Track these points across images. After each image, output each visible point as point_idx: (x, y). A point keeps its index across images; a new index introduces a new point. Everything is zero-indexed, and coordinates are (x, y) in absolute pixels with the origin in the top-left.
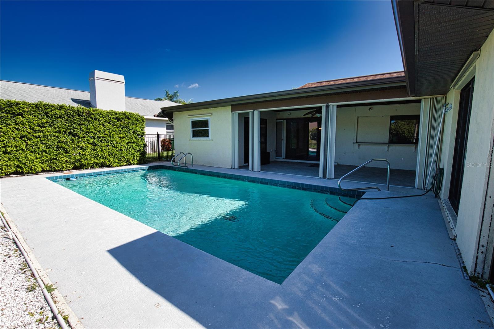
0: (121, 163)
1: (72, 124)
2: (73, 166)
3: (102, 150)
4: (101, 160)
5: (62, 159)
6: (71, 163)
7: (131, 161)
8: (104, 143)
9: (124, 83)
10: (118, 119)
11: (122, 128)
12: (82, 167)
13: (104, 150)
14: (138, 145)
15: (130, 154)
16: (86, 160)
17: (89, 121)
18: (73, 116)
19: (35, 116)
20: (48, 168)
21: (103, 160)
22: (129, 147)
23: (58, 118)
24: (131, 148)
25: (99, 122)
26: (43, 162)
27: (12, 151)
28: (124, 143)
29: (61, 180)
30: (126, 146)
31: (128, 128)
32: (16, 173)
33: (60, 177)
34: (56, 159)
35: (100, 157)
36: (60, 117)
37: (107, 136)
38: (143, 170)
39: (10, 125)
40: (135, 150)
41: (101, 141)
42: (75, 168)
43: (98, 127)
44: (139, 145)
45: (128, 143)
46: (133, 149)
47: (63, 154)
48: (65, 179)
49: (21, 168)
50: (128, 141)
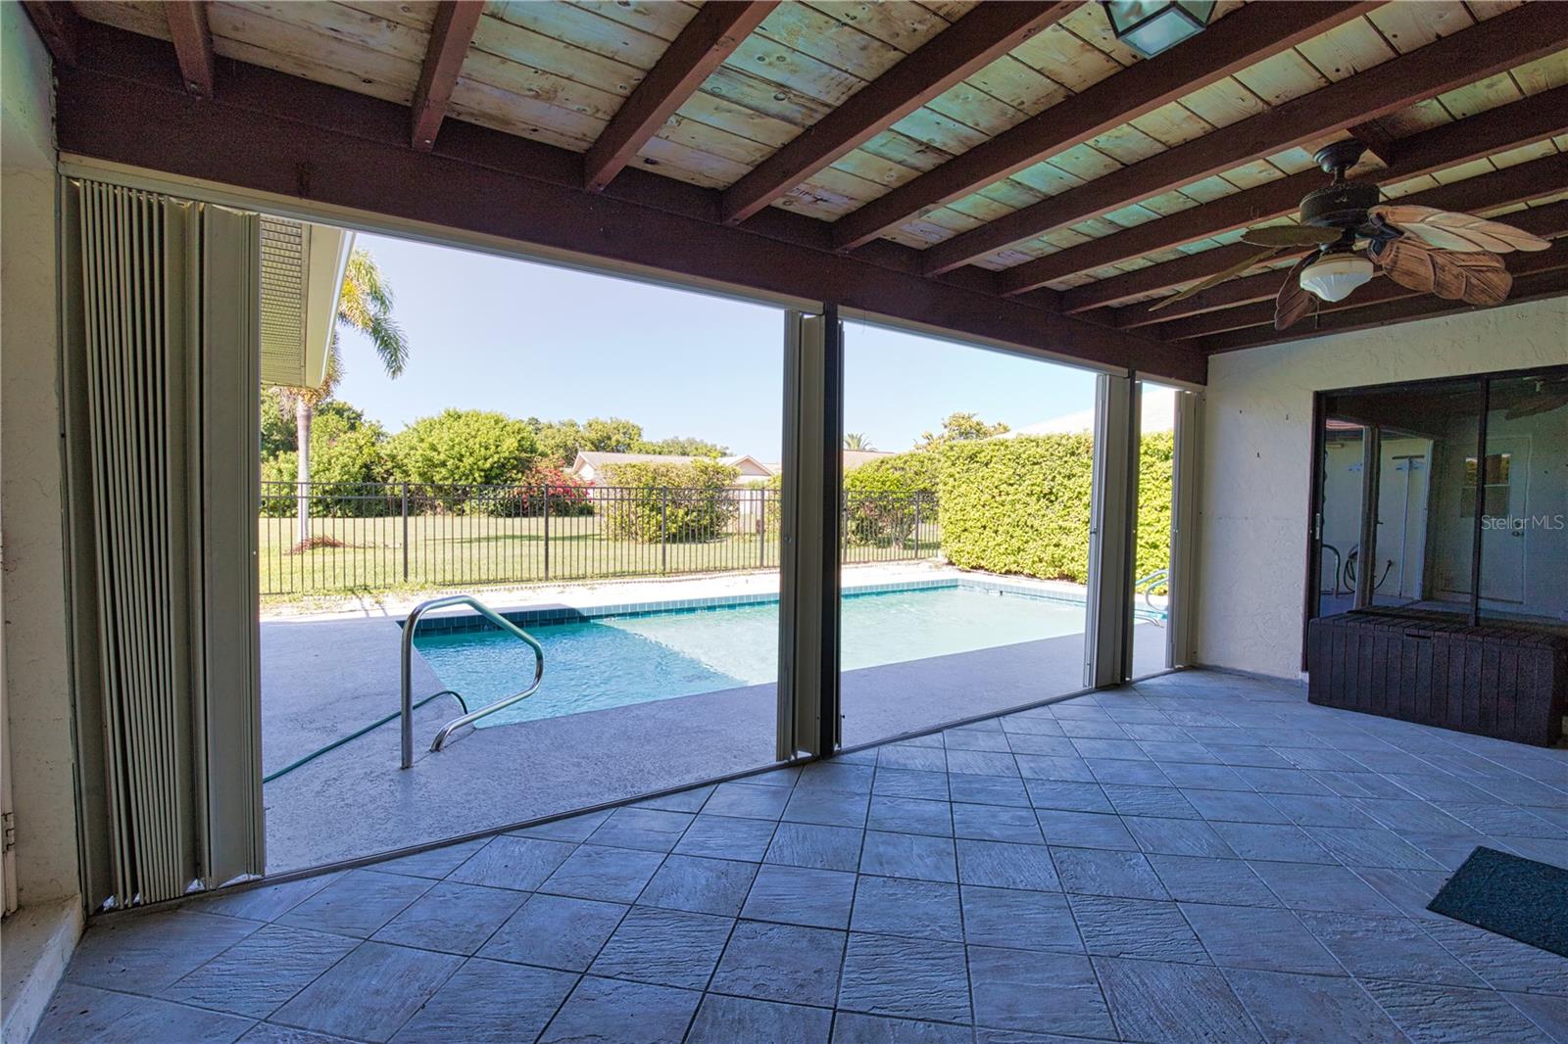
1: (1054, 477)
6: (1050, 564)
12: (1074, 577)
17: (1088, 466)
20: (1014, 568)
33: (978, 584)
39: (972, 482)
42: (1063, 577)
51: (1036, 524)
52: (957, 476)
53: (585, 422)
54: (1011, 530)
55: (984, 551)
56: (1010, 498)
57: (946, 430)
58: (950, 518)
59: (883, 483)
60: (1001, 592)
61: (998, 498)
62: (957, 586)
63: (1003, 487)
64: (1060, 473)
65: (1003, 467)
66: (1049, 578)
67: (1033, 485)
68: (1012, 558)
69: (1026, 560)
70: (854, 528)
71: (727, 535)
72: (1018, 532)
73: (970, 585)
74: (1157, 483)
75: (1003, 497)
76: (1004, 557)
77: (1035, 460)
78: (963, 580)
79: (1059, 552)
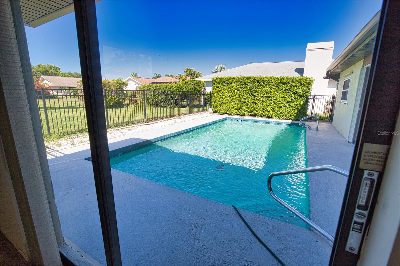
0: (280, 117)
1: (252, 88)
2: (250, 114)
3: (267, 106)
4: (266, 113)
5: (245, 109)
6: (249, 112)
7: (288, 116)
8: (270, 101)
9: (333, 48)
10: (284, 83)
11: (286, 90)
12: (255, 115)
13: (269, 105)
14: (296, 104)
15: (288, 110)
16: (257, 111)
17: (262, 86)
18: (254, 83)
19: (236, 84)
20: (238, 113)
21: (268, 113)
22: (288, 105)
23: (246, 84)
24: (290, 106)
25: (269, 86)
26: (237, 109)
27: (225, 102)
28: (285, 102)
29: (235, 120)
30: (286, 104)
31: (290, 90)
32: (226, 113)
33: (234, 118)
34: (241, 108)
35: (266, 110)
36: (247, 84)
37: (271, 96)
38: (287, 124)
39: (226, 89)
40: (293, 108)
41: (268, 99)
42: (252, 115)
43: (267, 89)
44: (298, 104)
45: (288, 102)
46: (292, 107)
47: (245, 106)
48: (236, 120)
49: (228, 111)
50: (287, 100)
51: (247, 101)
52: (220, 87)
53: (37, 65)
54: (238, 103)
55: (229, 109)
56: (238, 94)
57: (185, 73)
58: (218, 99)
59: (189, 89)
60: (242, 121)
61: (234, 94)
62: (227, 119)
63: (236, 91)
64: (254, 87)
65: (236, 85)
66: (248, 116)
67: (246, 90)
68: (237, 111)
69: (243, 111)
70: (174, 102)
71: (128, 104)
72: (240, 103)
73: (231, 119)
74: (282, 91)
75: (236, 94)
76: (235, 110)
77: (246, 83)
78: (229, 118)
79: (253, 109)
